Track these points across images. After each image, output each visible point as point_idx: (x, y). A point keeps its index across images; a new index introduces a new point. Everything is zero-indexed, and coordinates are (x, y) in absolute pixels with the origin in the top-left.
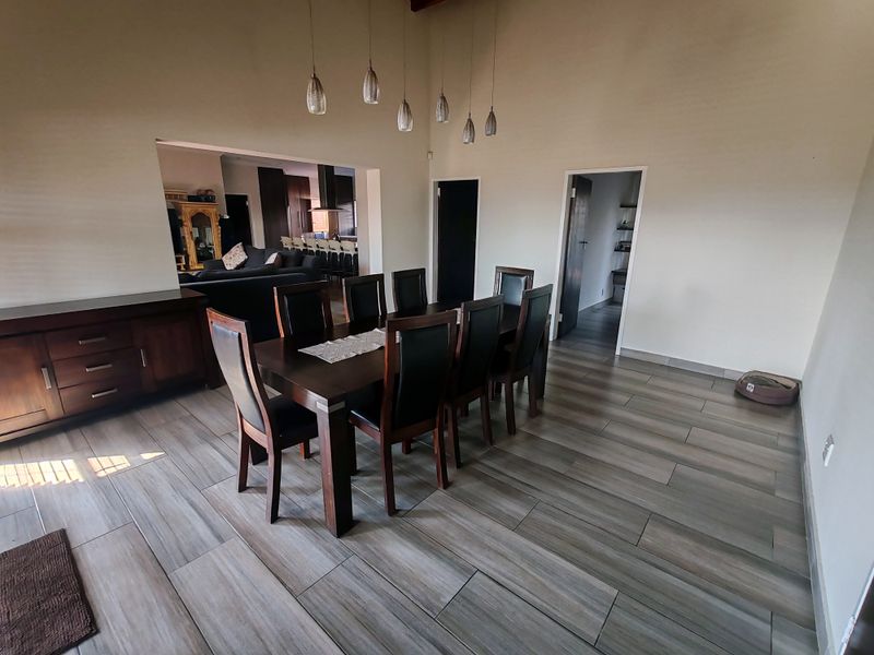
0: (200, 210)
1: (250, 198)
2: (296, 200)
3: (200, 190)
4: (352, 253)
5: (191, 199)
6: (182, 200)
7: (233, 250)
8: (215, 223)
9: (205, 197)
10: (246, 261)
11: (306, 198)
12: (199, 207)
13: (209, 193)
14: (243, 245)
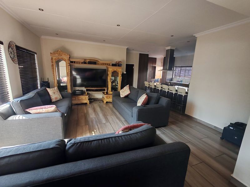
0: (115, 70)
1: (135, 66)
2: (150, 66)
3: (117, 62)
4: (183, 94)
5: (113, 65)
6: (109, 65)
7: (125, 88)
8: (120, 75)
9: (118, 64)
10: (129, 94)
11: (154, 65)
12: (115, 68)
13: (120, 63)
14: (129, 86)
